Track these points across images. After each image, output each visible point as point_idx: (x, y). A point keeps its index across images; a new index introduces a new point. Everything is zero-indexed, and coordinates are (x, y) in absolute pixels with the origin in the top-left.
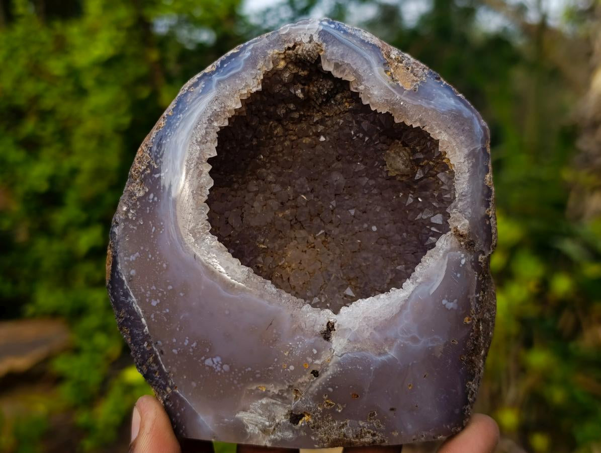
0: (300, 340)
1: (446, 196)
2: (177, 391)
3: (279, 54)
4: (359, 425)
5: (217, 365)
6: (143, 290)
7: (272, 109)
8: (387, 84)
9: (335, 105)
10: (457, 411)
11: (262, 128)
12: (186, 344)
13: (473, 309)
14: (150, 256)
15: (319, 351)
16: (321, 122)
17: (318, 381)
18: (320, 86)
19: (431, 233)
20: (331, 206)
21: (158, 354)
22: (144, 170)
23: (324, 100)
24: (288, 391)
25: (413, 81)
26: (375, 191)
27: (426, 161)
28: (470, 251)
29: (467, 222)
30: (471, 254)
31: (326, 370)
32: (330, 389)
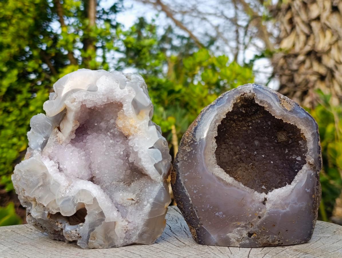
0: (254, 204)
1: (303, 150)
2: (203, 226)
3: (238, 97)
4: (274, 237)
5: (220, 215)
6: (190, 187)
7: (232, 117)
8: (281, 109)
9: (257, 115)
10: (309, 232)
11: (228, 124)
12: (208, 207)
13: (316, 192)
14: (194, 174)
15: (261, 209)
16: (251, 121)
17: (260, 220)
18: (252, 108)
19: (296, 164)
20: (254, 154)
21: (195, 211)
22: (190, 142)
23: (253, 113)
24: (248, 224)
25: (290, 107)
26: (272, 148)
27: (293, 136)
28: (314, 170)
29: (313, 159)
30: (315, 171)
31: (264, 216)
32: (265, 223)
